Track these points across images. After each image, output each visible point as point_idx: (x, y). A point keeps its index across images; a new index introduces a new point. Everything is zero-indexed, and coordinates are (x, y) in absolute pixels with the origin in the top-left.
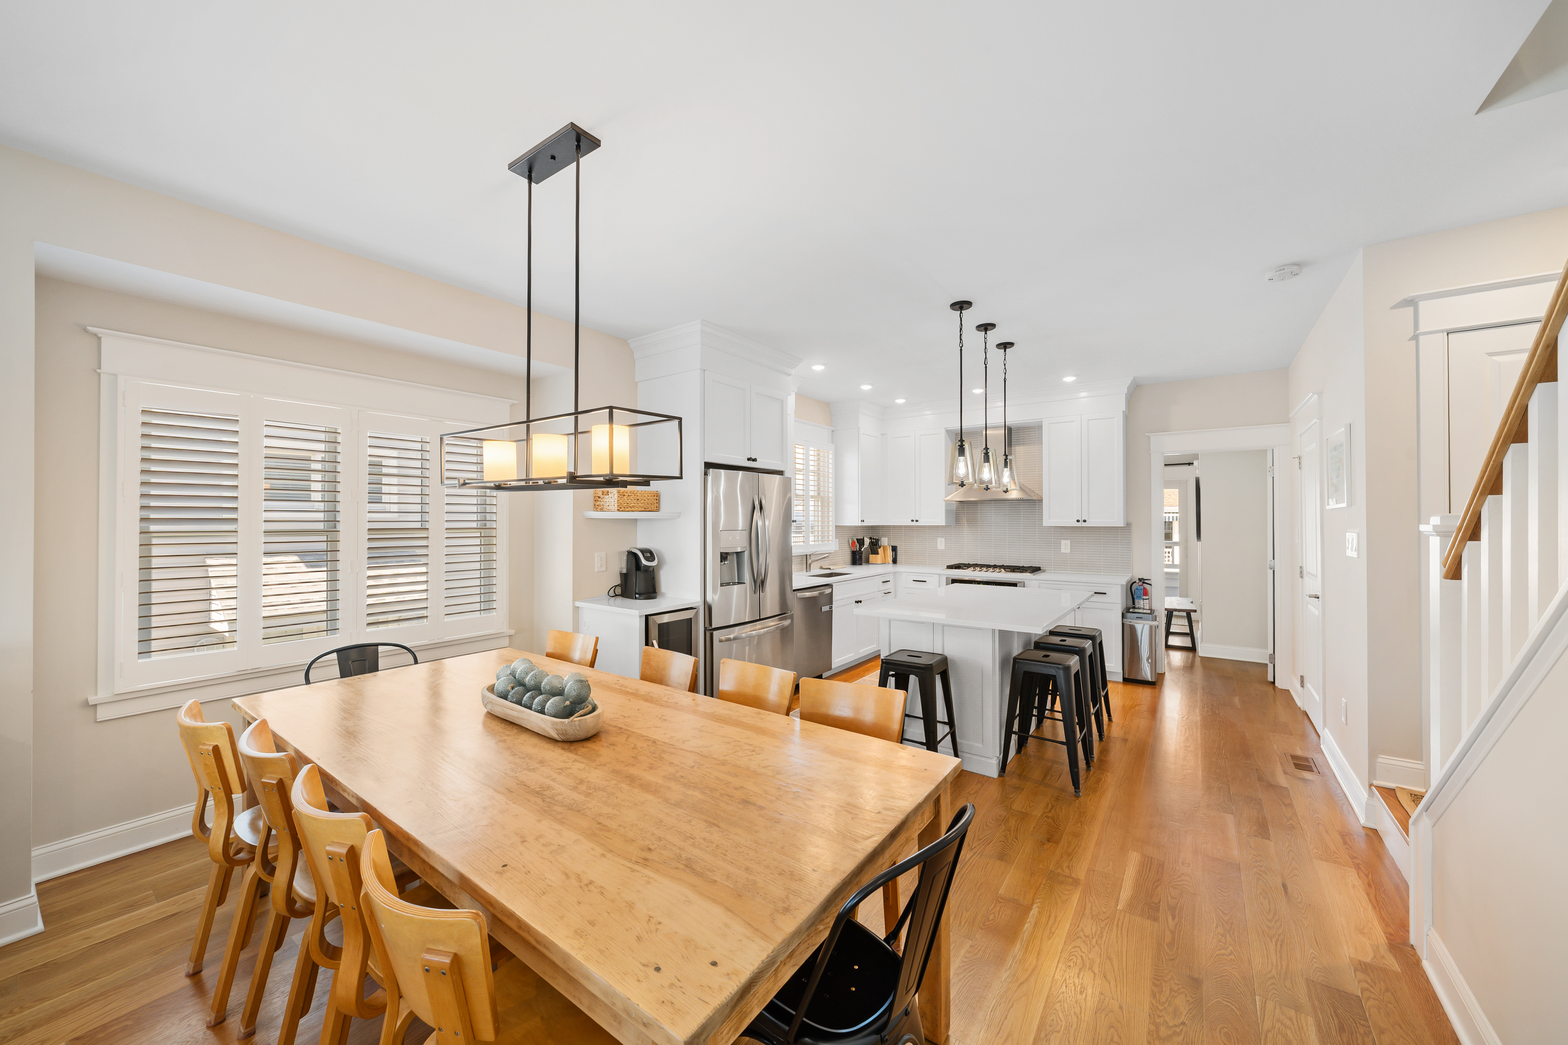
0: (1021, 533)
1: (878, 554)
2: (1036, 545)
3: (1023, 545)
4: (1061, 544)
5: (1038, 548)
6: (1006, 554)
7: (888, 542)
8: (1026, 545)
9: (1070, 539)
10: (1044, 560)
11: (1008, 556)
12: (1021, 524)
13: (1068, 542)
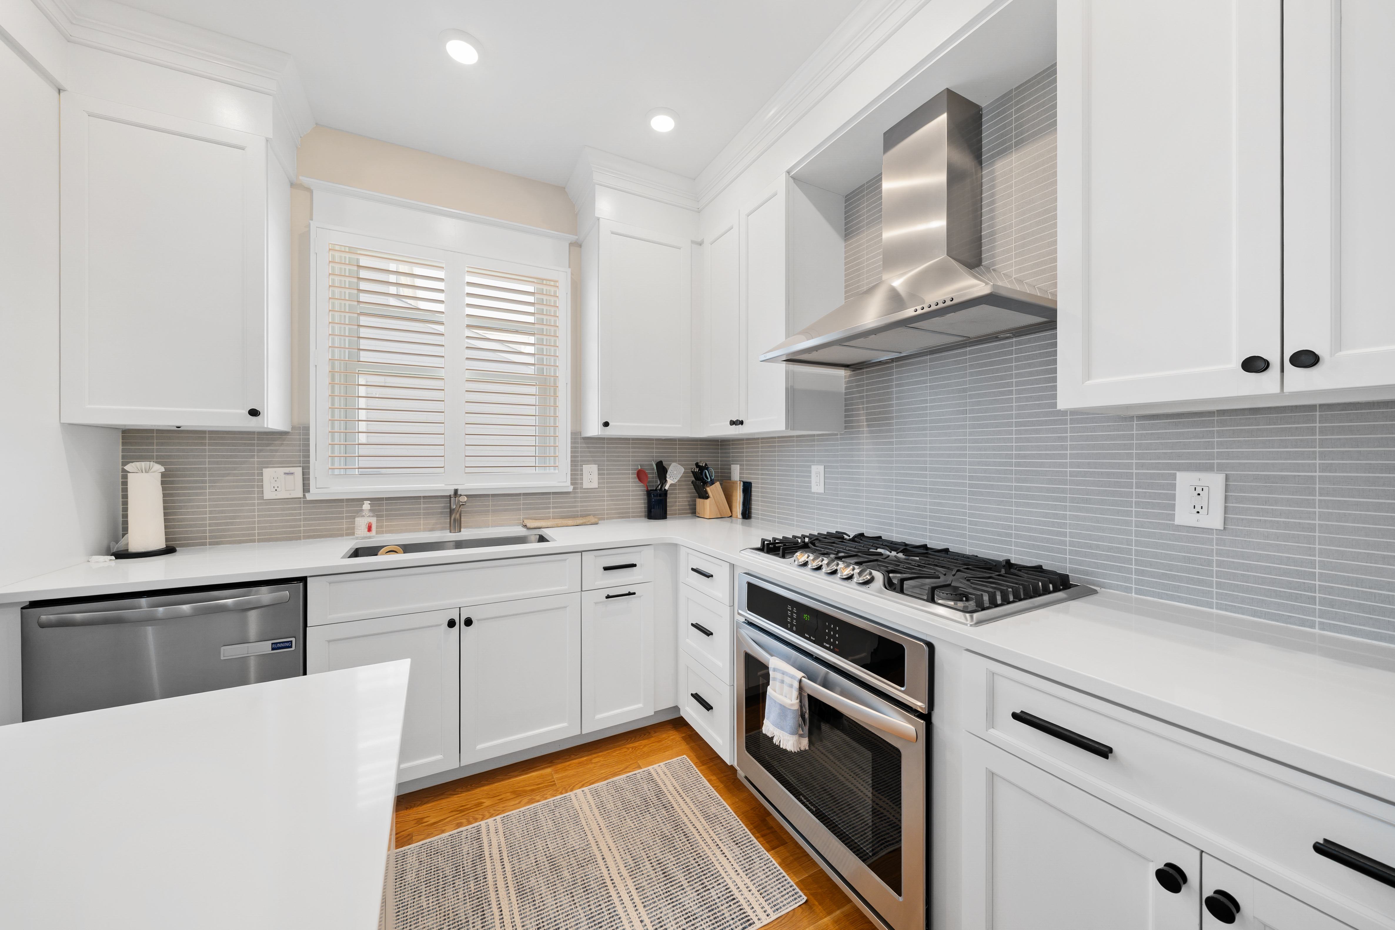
0: (1011, 448)
1: (707, 497)
2: (1064, 491)
3: (1017, 488)
4: (1173, 487)
5: (1072, 500)
6: (964, 514)
7: (740, 473)
8: (1028, 489)
9: (1221, 468)
10: (1098, 547)
11: (971, 523)
12: (1010, 417)
13: (1215, 481)
